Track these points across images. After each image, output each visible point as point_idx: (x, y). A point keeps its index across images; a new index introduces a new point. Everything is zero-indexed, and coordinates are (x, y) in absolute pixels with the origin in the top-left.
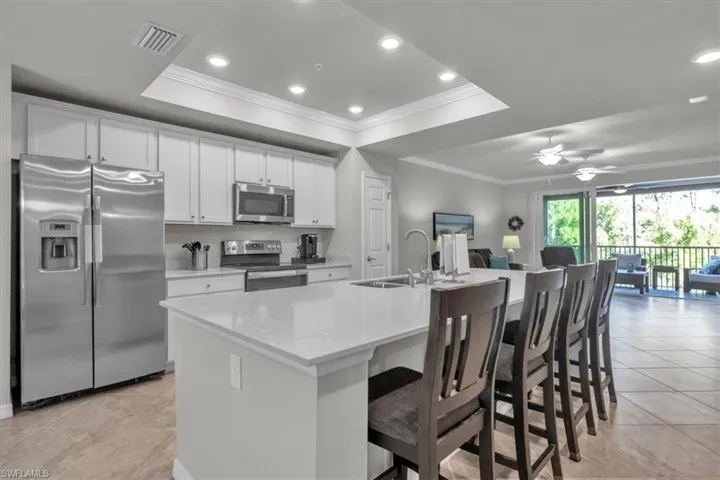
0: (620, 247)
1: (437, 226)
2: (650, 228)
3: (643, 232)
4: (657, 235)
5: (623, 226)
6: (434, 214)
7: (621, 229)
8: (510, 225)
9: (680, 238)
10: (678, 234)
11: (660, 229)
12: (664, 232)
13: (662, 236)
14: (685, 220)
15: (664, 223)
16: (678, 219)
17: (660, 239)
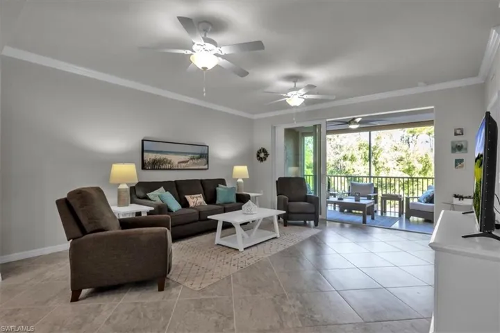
0: (382, 177)
1: (145, 154)
2: (402, 162)
3: (398, 165)
4: (407, 167)
5: (385, 161)
6: (143, 141)
7: (384, 164)
8: (258, 156)
9: (420, 170)
10: (419, 167)
11: (409, 163)
12: (411, 165)
13: (410, 168)
14: (424, 157)
15: (411, 159)
16: (419, 156)
17: (409, 171)
